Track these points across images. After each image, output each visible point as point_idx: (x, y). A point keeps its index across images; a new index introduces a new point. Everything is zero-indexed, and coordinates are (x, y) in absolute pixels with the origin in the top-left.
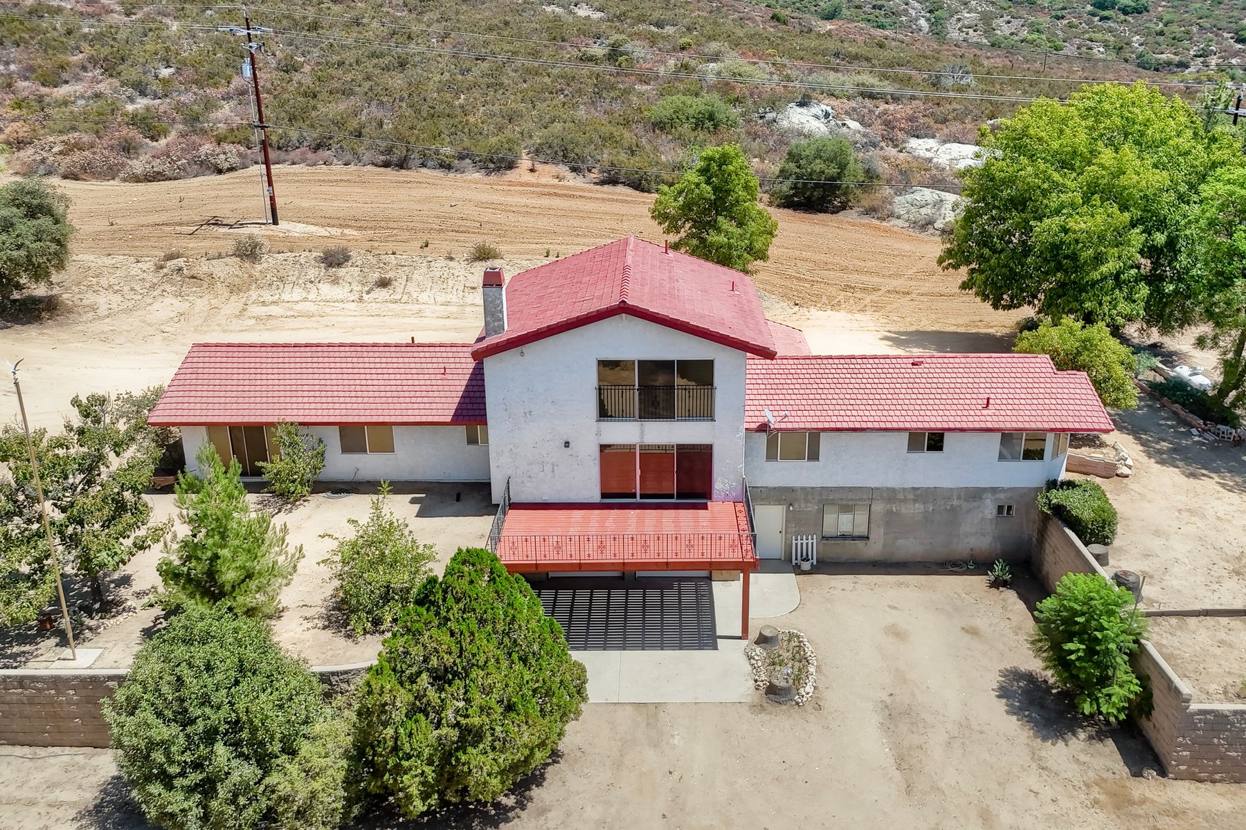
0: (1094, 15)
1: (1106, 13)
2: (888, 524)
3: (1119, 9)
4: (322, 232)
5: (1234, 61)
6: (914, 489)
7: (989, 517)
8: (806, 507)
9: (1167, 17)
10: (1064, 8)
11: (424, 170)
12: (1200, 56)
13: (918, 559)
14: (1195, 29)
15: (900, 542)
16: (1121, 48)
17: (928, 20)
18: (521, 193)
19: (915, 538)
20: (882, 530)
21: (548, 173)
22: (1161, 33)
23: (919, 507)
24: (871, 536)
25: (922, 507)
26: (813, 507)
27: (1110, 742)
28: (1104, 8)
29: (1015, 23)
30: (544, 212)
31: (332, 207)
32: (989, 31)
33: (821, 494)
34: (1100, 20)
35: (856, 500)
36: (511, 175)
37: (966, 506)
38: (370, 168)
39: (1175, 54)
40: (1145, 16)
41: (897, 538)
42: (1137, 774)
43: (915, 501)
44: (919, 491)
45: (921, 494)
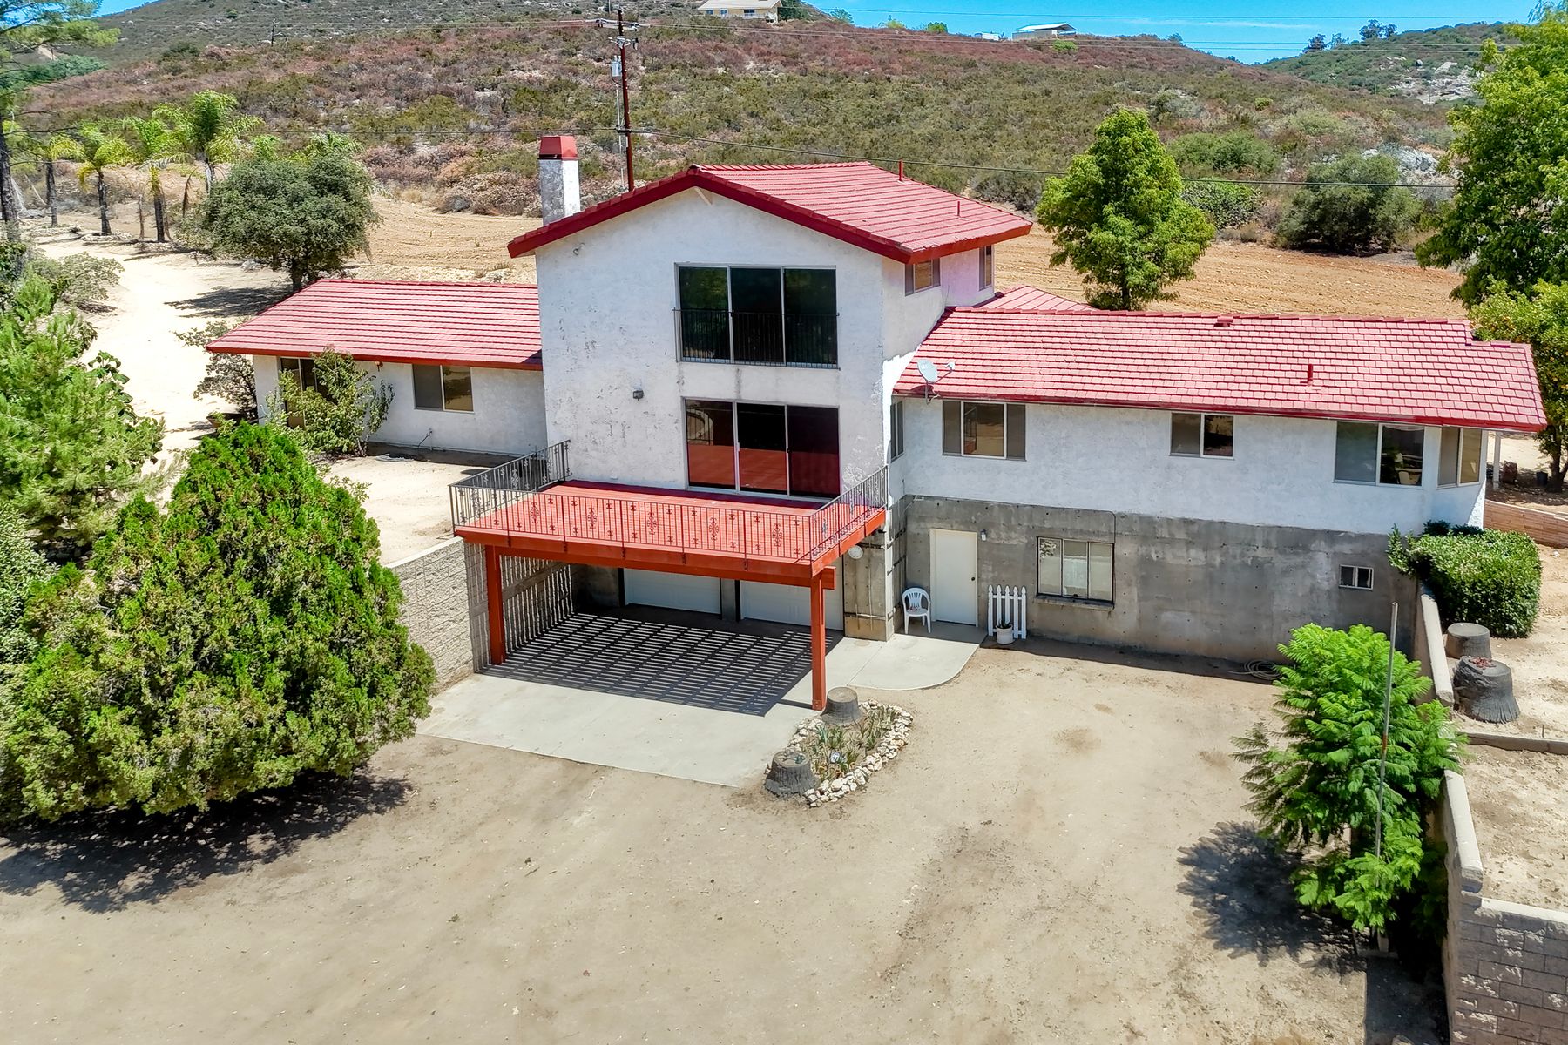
2: (1144, 581)
6: (1185, 522)
7: (1325, 585)
8: (1009, 538)
13: (1201, 652)
15: (1168, 616)
19: (1193, 612)
20: (1135, 592)
23: (1197, 556)
24: (1117, 601)
25: (1201, 555)
26: (1019, 540)
33: (1031, 519)
35: (1088, 533)
37: (1280, 561)
41: (1160, 609)
43: (1189, 544)
44: (1195, 528)
45: (1200, 533)
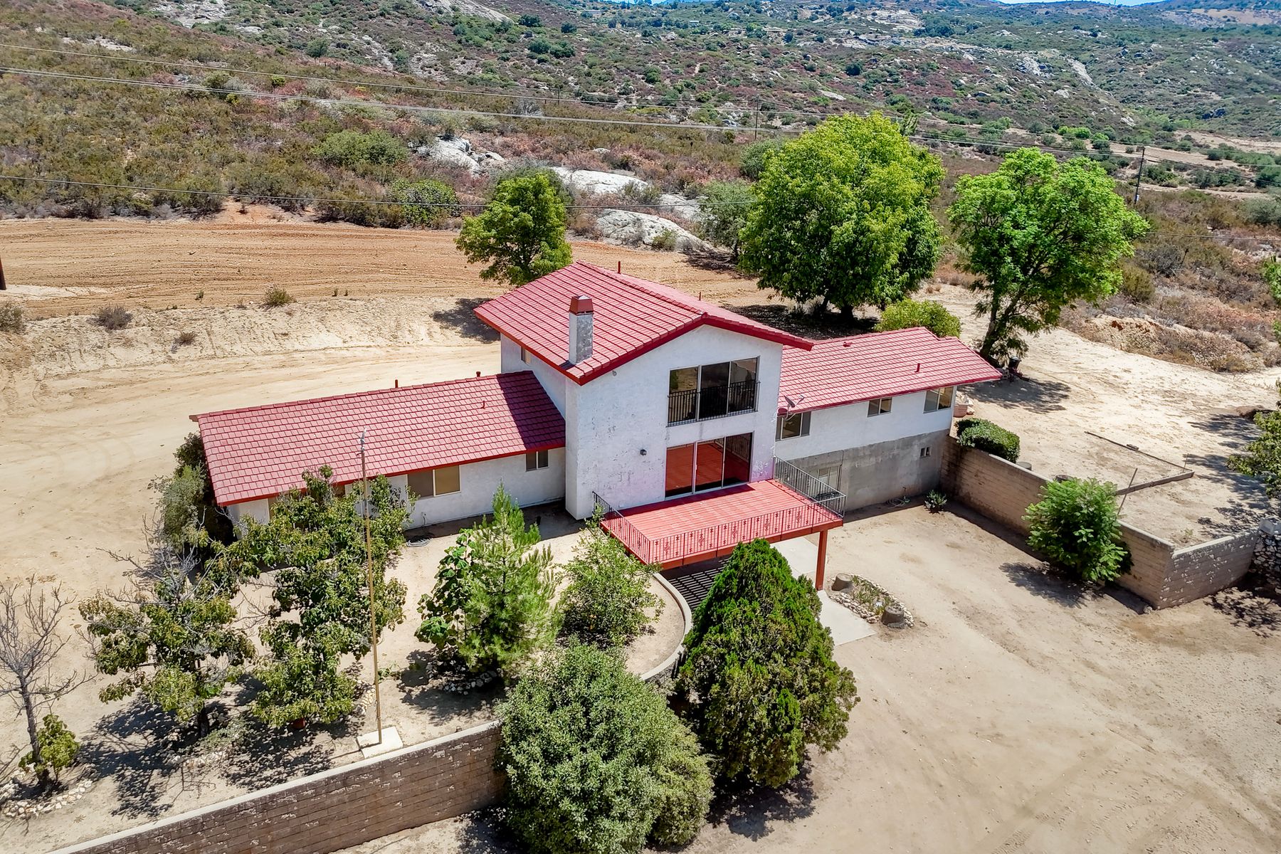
0: (532, 58)
1: (542, 56)
2: (852, 479)
3: (551, 53)
4: (63, 293)
5: (649, 98)
6: (871, 446)
7: (915, 459)
9: (590, 61)
10: (507, 52)
11: (118, 218)
12: (623, 94)
13: (869, 504)
14: (614, 71)
15: (860, 491)
16: (561, 87)
17: (391, 59)
18: (250, 235)
19: (869, 487)
20: (848, 485)
21: (262, 214)
22: (589, 74)
25: (874, 460)
27: (1106, 596)
28: (540, 52)
29: (469, 63)
30: (291, 253)
31: (50, 264)
32: (448, 71)
34: (539, 62)
35: (831, 463)
36: (221, 218)
37: (902, 453)
38: (51, 220)
39: (604, 92)
40: (573, 60)
41: (857, 489)
42: (1141, 612)
43: (870, 456)
44: (874, 447)
45: (875, 450)
